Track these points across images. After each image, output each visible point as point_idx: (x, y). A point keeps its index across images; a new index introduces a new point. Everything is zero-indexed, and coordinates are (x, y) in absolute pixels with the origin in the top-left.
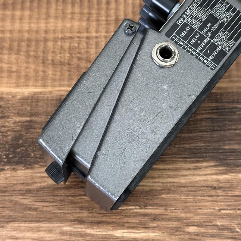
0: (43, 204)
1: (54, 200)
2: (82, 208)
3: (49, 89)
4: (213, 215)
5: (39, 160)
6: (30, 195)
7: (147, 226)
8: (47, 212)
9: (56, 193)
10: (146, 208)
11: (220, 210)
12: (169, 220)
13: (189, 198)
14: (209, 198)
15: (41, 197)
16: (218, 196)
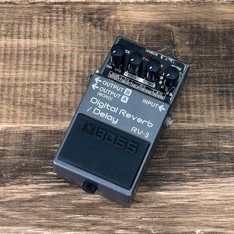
0: (12, 212)
1: (20, 210)
2: (41, 216)
3: (18, 125)
4: (136, 222)
5: (10, 180)
6: (3, 206)
7: (88, 229)
8: (15, 218)
9: (22, 204)
10: (88, 216)
11: (141, 218)
12: (105, 225)
13: (120, 209)
14: (134, 209)
15: (11, 208)
16: (140, 208)
